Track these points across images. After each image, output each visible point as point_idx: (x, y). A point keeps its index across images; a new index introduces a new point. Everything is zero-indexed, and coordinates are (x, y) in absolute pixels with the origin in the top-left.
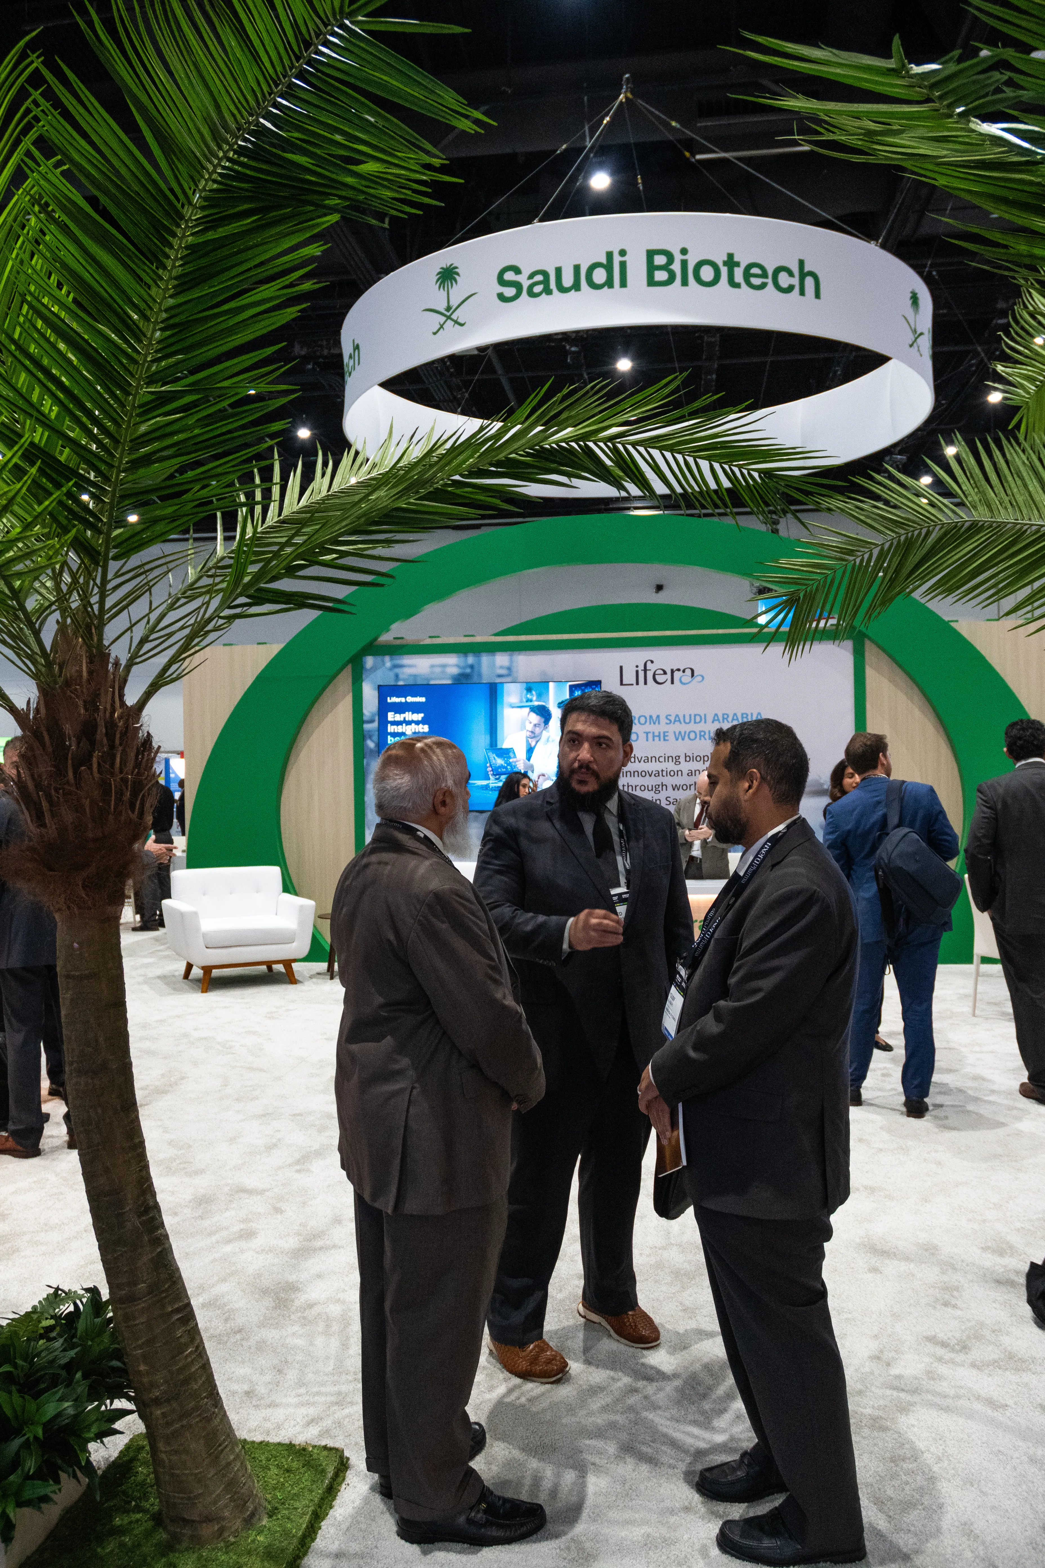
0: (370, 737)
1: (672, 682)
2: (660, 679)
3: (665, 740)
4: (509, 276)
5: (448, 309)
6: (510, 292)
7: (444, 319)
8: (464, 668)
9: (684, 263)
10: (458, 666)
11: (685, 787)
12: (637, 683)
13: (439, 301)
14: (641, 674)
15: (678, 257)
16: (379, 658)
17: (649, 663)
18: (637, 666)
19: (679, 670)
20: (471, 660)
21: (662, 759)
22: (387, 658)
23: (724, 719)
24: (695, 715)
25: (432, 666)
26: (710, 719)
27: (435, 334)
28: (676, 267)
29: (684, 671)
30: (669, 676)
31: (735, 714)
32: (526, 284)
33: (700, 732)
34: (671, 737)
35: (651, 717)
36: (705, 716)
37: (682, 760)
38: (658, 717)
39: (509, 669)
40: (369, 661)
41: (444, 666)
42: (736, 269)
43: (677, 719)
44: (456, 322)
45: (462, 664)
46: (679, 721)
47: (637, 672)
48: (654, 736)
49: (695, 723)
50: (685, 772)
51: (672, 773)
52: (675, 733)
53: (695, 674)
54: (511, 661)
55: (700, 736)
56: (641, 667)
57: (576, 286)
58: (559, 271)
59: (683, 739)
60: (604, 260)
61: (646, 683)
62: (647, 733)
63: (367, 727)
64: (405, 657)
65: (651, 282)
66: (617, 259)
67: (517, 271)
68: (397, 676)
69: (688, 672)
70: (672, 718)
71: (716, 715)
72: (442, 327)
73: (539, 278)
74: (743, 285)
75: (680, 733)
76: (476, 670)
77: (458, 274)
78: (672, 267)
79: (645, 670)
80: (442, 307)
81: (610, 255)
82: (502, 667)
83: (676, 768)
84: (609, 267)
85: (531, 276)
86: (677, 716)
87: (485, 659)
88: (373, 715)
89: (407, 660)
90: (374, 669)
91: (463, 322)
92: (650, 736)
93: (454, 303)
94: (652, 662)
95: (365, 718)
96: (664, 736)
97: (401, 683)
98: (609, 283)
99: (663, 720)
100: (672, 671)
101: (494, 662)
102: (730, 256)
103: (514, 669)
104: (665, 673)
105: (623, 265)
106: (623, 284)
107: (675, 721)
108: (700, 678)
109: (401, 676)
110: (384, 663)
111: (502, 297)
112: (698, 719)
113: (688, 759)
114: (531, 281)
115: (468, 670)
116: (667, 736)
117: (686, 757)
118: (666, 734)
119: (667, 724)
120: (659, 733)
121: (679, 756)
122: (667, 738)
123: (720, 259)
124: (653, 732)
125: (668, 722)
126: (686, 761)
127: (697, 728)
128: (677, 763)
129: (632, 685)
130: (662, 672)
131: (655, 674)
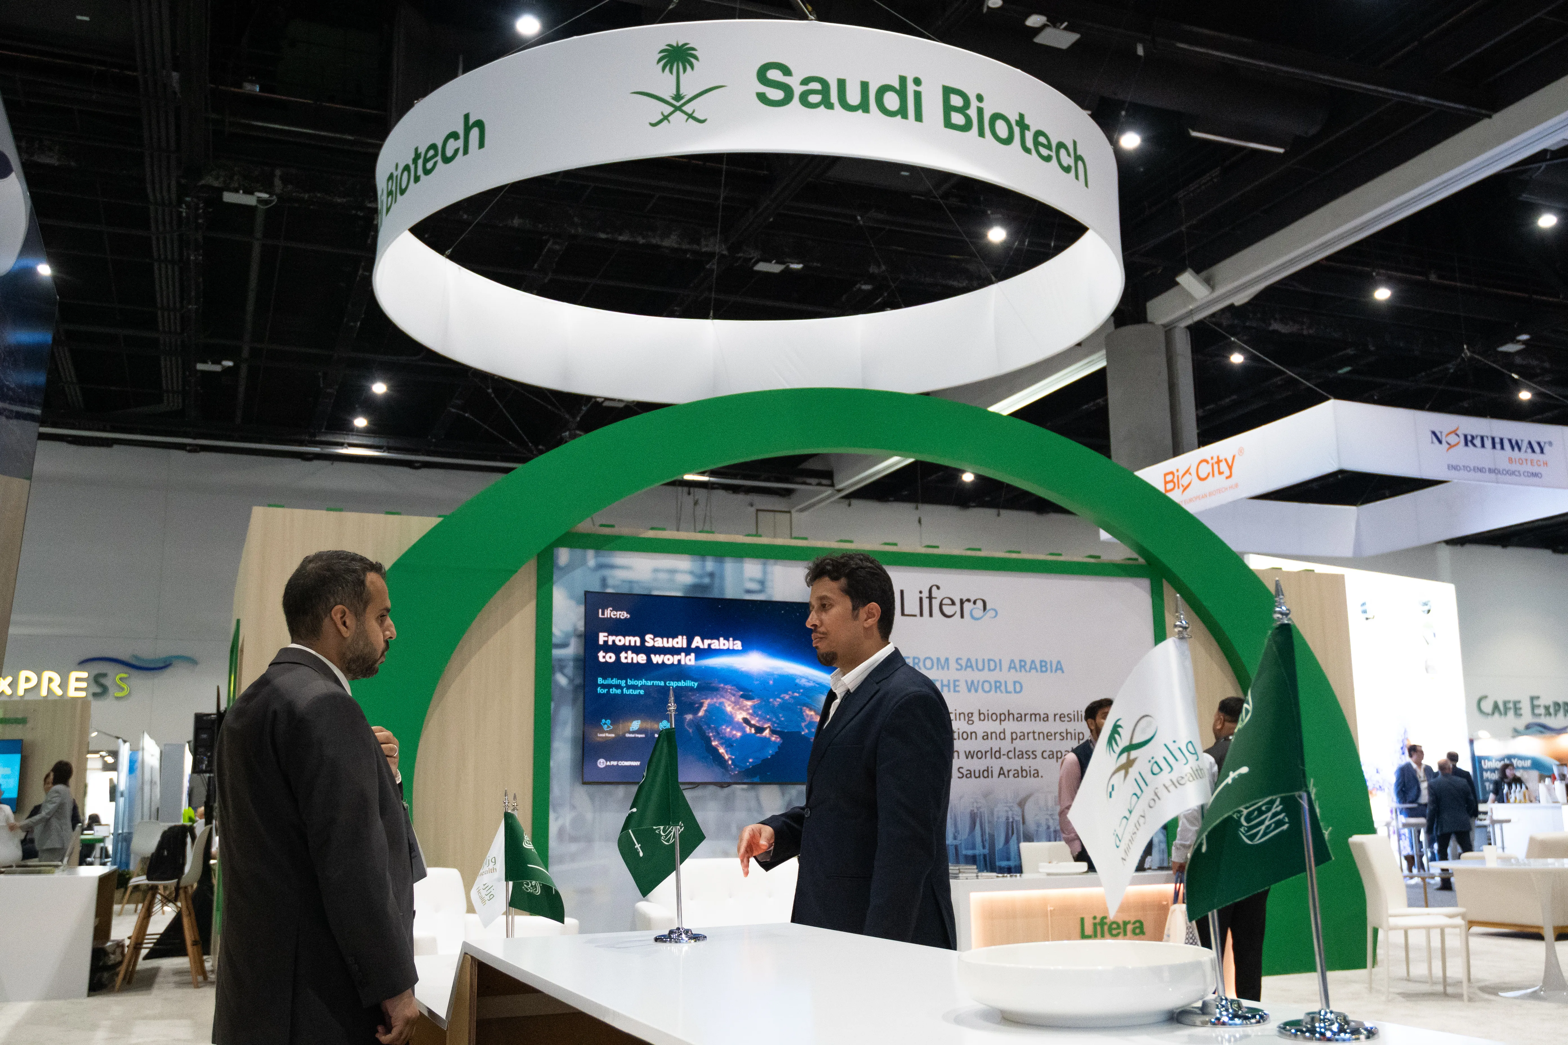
0: (562, 669)
1: (962, 616)
2: (948, 610)
3: (955, 691)
4: (774, 75)
5: (678, 97)
6: (776, 94)
7: (671, 109)
8: (701, 576)
9: (980, 111)
10: (691, 573)
11: (979, 755)
12: (921, 615)
13: (665, 84)
14: (926, 602)
15: (974, 103)
16: (578, 552)
17: (934, 589)
18: (921, 592)
19: (968, 600)
20: (710, 565)
22: (590, 553)
23: (1021, 666)
24: (989, 660)
25: (656, 570)
26: (1005, 666)
27: (653, 125)
28: (972, 112)
29: (975, 603)
30: (957, 607)
31: (1033, 662)
32: (798, 90)
33: (996, 682)
34: (962, 687)
35: (938, 659)
36: (1000, 661)
37: (975, 718)
38: (947, 660)
39: (762, 582)
40: (564, 555)
41: (673, 572)
42: (1027, 132)
43: (969, 665)
44: (690, 116)
45: (698, 571)
46: (971, 667)
47: (921, 599)
49: (990, 670)
50: (980, 735)
51: (965, 736)
52: (966, 682)
53: (988, 607)
54: (765, 573)
55: (996, 687)
56: (925, 594)
57: (864, 106)
58: (842, 83)
59: (976, 691)
60: (896, 84)
61: (931, 615)
63: (557, 653)
64: (618, 553)
65: (948, 124)
66: (911, 88)
67: (787, 71)
68: (604, 581)
69: (980, 604)
70: (963, 663)
71: (1012, 661)
72: (666, 118)
73: (816, 86)
74: (1033, 151)
75: (972, 682)
76: (717, 581)
77: (696, 58)
78: (968, 112)
79: (930, 598)
80: (668, 94)
81: (903, 80)
82: (752, 580)
83: (969, 729)
84: (902, 93)
85: (806, 82)
86: (969, 660)
87: (729, 566)
88: (568, 636)
89: (621, 559)
90: (570, 567)
91: (702, 118)
93: (687, 91)
94: (938, 588)
95: (555, 640)
96: (955, 686)
97: (609, 590)
98: (902, 112)
99: (953, 664)
100: (962, 602)
101: (741, 572)
102: (1022, 116)
103: (768, 584)
104: (953, 603)
105: (918, 95)
106: (919, 117)
107: (967, 667)
108: (992, 613)
109: (610, 582)
110: (584, 562)
111: (762, 98)
112: (992, 664)
113: (982, 717)
114: (805, 88)
115: (707, 580)
116: (958, 686)
117: (980, 714)
118: (957, 683)
119: (957, 670)
120: (949, 681)
121: (972, 714)
122: (957, 689)
123: (1013, 118)
124: (942, 681)
125: (959, 667)
126: (980, 720)
127: (992, 677)
128: (970, 721)
129: (915, 616)
130: (950, 602)
131: (941, 605)
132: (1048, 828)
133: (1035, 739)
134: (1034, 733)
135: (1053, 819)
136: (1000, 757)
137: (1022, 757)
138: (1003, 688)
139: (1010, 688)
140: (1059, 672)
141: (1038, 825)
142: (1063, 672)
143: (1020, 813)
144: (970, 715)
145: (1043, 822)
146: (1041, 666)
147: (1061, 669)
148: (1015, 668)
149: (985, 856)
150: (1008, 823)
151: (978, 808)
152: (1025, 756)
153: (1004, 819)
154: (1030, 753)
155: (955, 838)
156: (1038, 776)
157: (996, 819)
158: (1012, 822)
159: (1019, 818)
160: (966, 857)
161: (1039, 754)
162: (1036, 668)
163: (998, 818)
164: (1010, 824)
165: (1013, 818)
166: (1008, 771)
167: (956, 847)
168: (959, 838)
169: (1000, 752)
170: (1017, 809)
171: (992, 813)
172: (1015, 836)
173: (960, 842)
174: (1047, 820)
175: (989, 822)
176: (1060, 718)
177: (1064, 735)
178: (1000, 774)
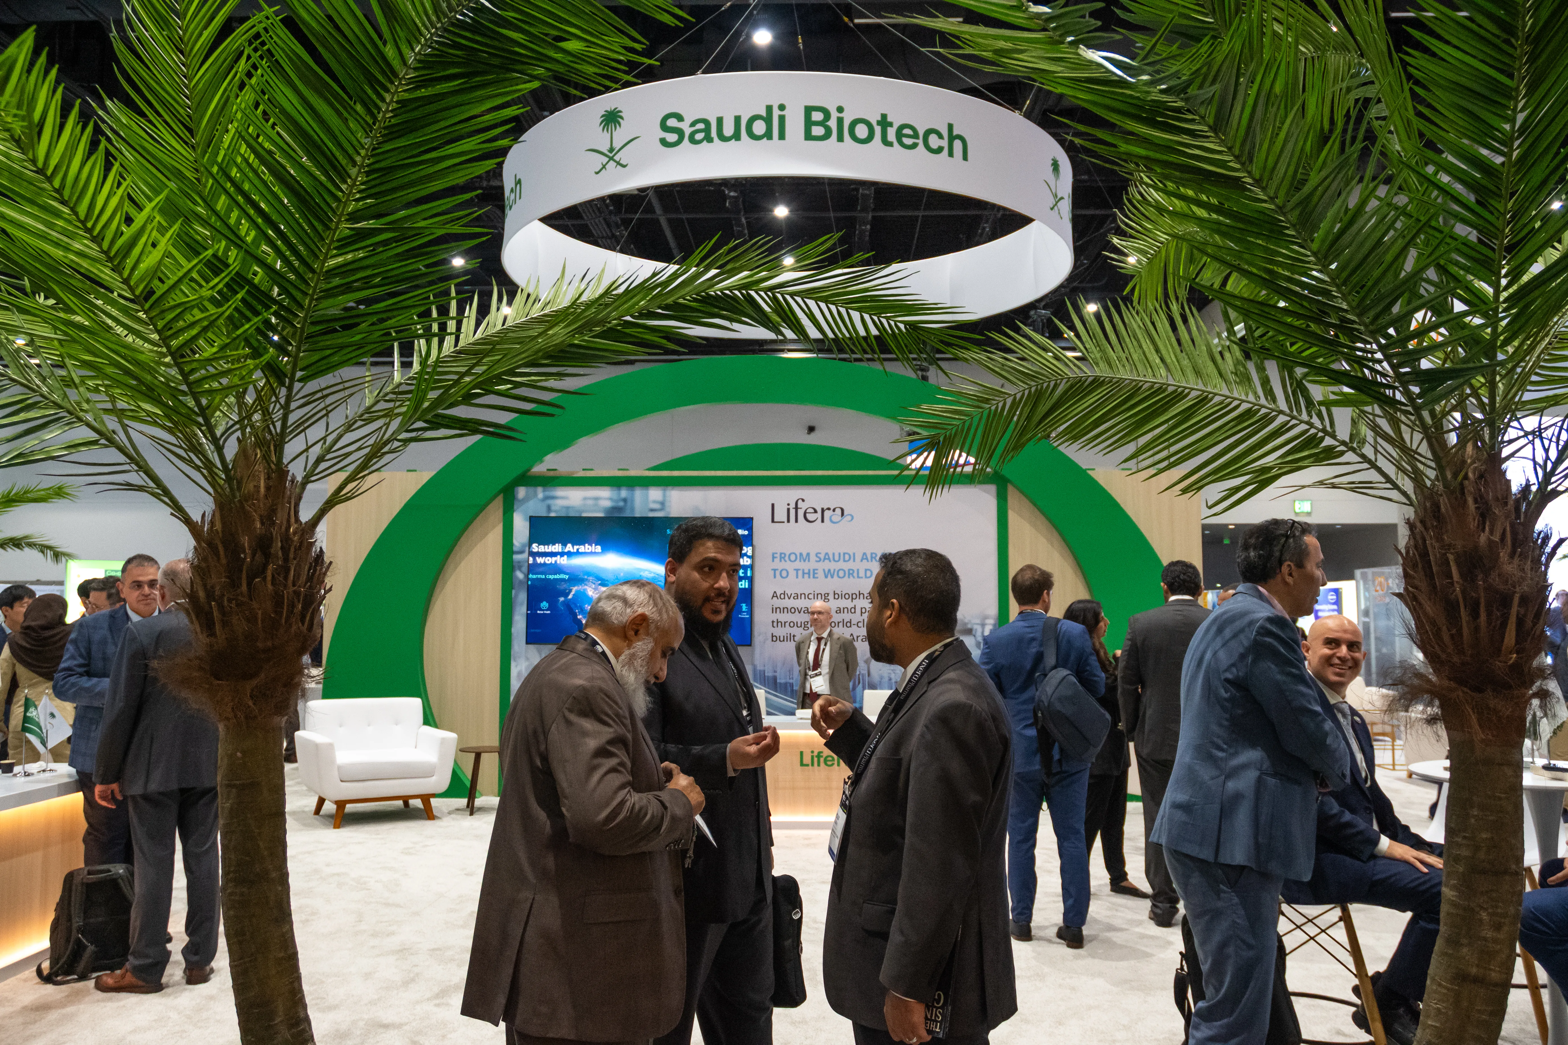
0: (520, 568)
1: (823, 521)
2: (810, 517)
3: (814, 577)
4: (672, 122)
5: (611, 150)
6: (672, 138)
7: (607, 159)
8: (617, 501)
9: (840, 121)
10: (611, 499)
12: (788, 521)
13: (602, 142)
14: (792, 512)
15: (834, 115)
16: (531, 489)
17: (800, 502)
18: (788, 505)
19: (829, 509)
20: (624, 493)
21: (811, 596)
22: (540, 490)
24: (844, 554)
25: (585, 499)
26: (858, 558)
27: (597, 173)
28: (833, 123)
29: (834, 510)
30: (819, 515)
32: (688, 131)
33: (849, 570)
34: (820, 574)
35: (801, 554)
36: (854, 553)
37: (831, 597)
38: (808, 554)
39: (663, 503)
40: (521, 492)
41: (597, 499)
42: (889, 129)
43: (827, 557)
44: (618, 163)
45: (615, 497)
46: (829, 559)
47: (788, 510)
48: (804, 573)
49: (844, 561)
52: (824, 571)
53: (845, 514)
54: (664, 496)
55: (849, 574)
56: (793, 505)
57: (737, 136)
58: (720, 121)
59: (832, 577)
60: (763, 113)
61: (796, 521)
62: (797, 570)
63: (516, 557)
64: (559, 489)
65: (808, 136)
66: (776, 113)
67: (680, 118)
68: (549, 508)
69: (838, 511)
70: (822, 556)
71: (864, 554)
72: (604, 167)
73: (701, 126)
74: (896, 144)
75: (829, 570)
76: (629, 504)
77: (622, 118)
78: (828, 123)
79: (796, 508)
80: (605, 149)
81: (769, 109)
82: (655, 502)
84: (768, 120)
85: (693, 124)
86: (826, 554)
87: (638, 493)
88: (524, 546)
89: (560, 492)
90: (526, 499)
91: (625, 164)
92: (800, 573)
93: (617, 145)
94: (803, 500)
95: (515, 549)
96: (815, 574)
97: (553, 514)
98: (768, 135)
99: (813, 558)
100: (823, 510)
101: (647, 496)
102: (884, 116)
103: (667, 504)
104: (816, 512)
105: (782, 119)
106: (782, 136)
107: (824, 559)
108: (849, 518)
109: (553, 508)
110: (536, 495)
111: (664, 142)
112: (847, 557)
113: (836, 596)
114: (693, 129)
115: (621, 504)
116: (817, 574)
117: (834, 594)
118: (816, 571)
119: (818, 562)
120: (809, 570)
122: (816, 576)
123: (874, 119)
125: (819, 560)
126: (834, 598)
127: (846, 566)
129: (783, 522)
130: (812, 511)
131: (805, 513)
136: (850, 627)
138: (855, 574)
139: (862, 574)
141: (882, 678)
148: (866, 559)
159: (866, 672)
169: (850, 622)
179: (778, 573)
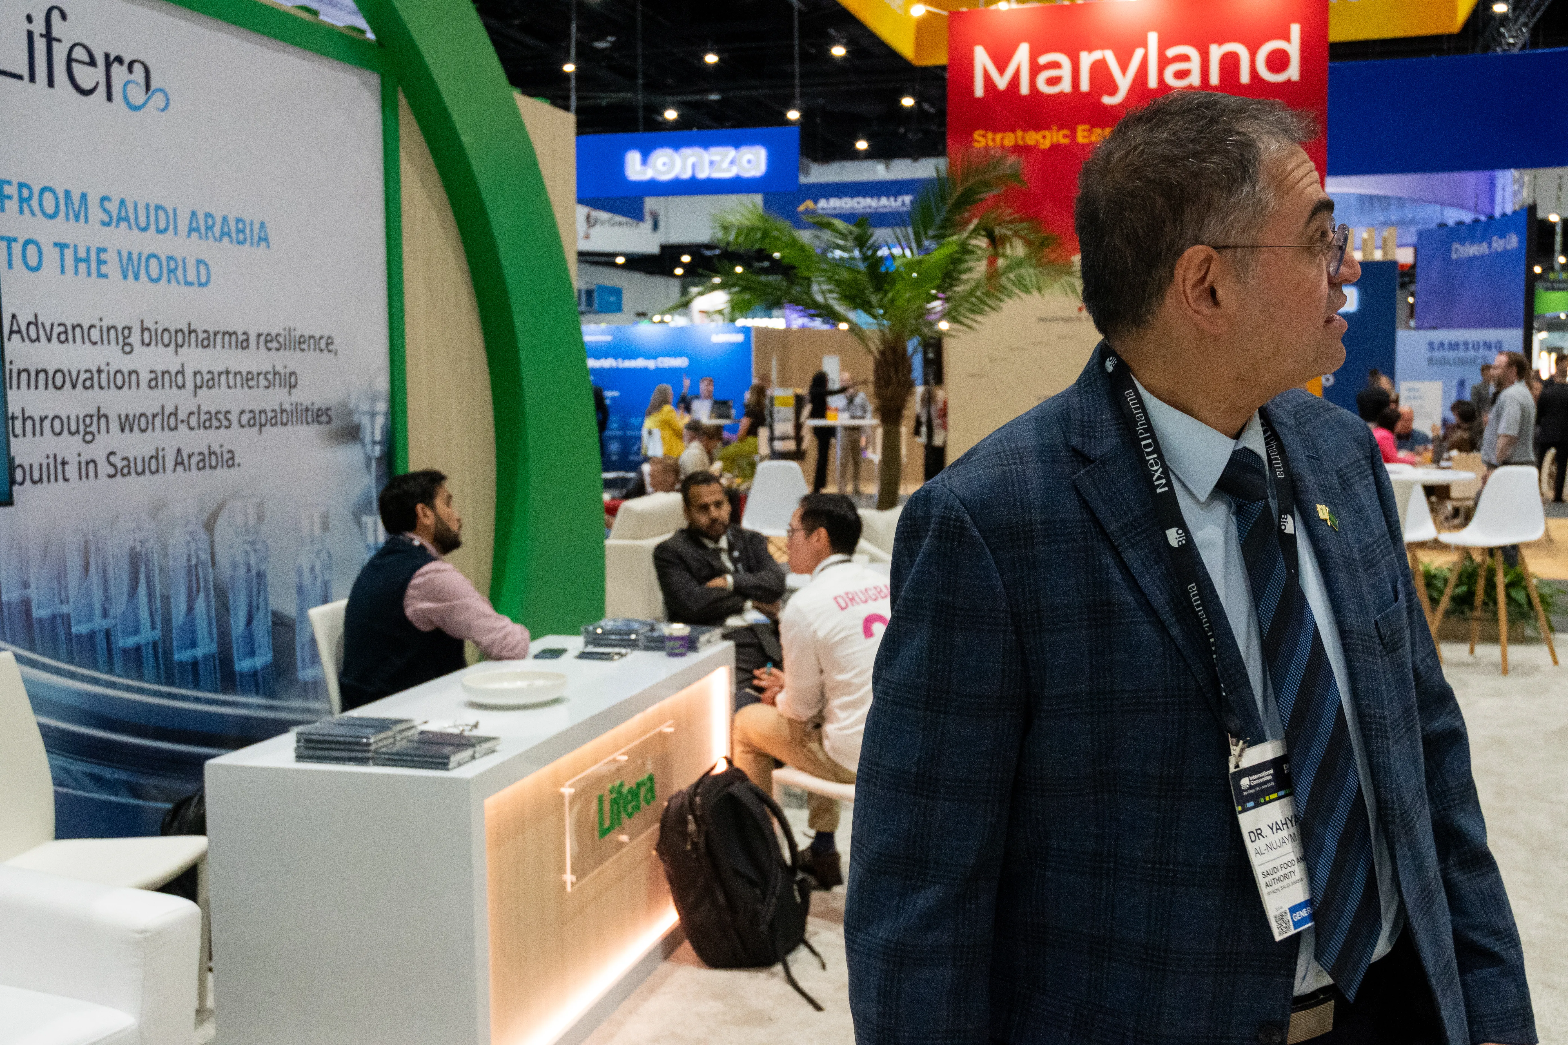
1: (109, 96)
2: (82, 75)
3: (98, 274)
11: (143, 422)
12: (33, 76)
14: (40, 44)
17: (56, 18)
18: (29, 19)
19: (119, 60)
21: (95, 335)
23: (207, 227)
24: (156, 207)
29: (130, 67)
30: (99, 72)
31: (224, 219)
33: (168, 258)
34: (111, 266)
35: (67, 195)
36: (175, 210)
37: (136, 336)
38: (84, 197)
43: (122, 214)
46: (127, 219)
47: (30, 34)
48: (77, 260)
49: (158, 230)
50: (145, 377)
51: (119, 380)
52: (119, 252)
53: (153, 86)
55: (169, 271)
56: (39, 27)
59: (136, 276)
61: (51, 84)
62: (61, 246)
69: (139, 72)
70: (112, 207)
71: (193, 213)
75: (129, 255)
79: (49, 37)
83: (126, 363)
86: (121, 203)
92: (69, 254)
94: (64, 17)
96: (101, 262)
99: (96, 213)
100: (108, 61)
104: (92, 63)
107: (120, 219)
108: (161, 100)
112: (162, 218)
113: (146, 337)
116: (105, 262)
117: (143, 330)
118: (103, 256)
119: (104, 224)
120: (88, 250)
121: (130, 329)
122: (104, 269)
124: (75, 247)
125: (106, 219)
126: (143, 343)
127: (162, 246)
128: (127, 348)
129: (20, 77)
130: (86, 59)
131: (70, 60)
132: (249, 570)
133: (229, 387)
134: (228, 373)
135: (255, 550)
136: (176, 428)
137: (210, 426)
138: (180, 272)
139: (191, 273)
140: (263, 244)
141: (234, 566)
142: (268, 246)
143: (207, 545)
144: (126, 332)
145: (241, 559)
146: (238, 231)
147: (265, 239)
148: (197, 230)
149: (155, 643)
150: (190, 567)
151: (143, 542)
152: (215, 423)
153: (182, 562)
154: (221, 416)
155: (105, 614)
156: (233, 465)
157: (171, 563)
158: (196, 565)
160: (125, 651)
161: (234, 417)
162: (228, 234)
163: (175, 559)
164: (193, 567)
165: (197, 556)
166: (190, 456)
167: (107, 633)
168: (112, 612)
169: (176, 415)
170: (202, 536)
171: (164, 547)
172: (202, 594)
173: (113, 622)
174: (247, 553)
175: (161, 570)
176: (266, 341)
177: (270, 377)
178: (176, 464)
179: (17, 248)
